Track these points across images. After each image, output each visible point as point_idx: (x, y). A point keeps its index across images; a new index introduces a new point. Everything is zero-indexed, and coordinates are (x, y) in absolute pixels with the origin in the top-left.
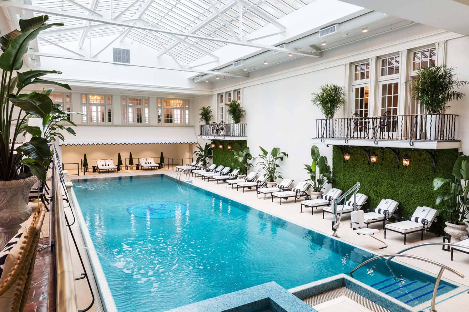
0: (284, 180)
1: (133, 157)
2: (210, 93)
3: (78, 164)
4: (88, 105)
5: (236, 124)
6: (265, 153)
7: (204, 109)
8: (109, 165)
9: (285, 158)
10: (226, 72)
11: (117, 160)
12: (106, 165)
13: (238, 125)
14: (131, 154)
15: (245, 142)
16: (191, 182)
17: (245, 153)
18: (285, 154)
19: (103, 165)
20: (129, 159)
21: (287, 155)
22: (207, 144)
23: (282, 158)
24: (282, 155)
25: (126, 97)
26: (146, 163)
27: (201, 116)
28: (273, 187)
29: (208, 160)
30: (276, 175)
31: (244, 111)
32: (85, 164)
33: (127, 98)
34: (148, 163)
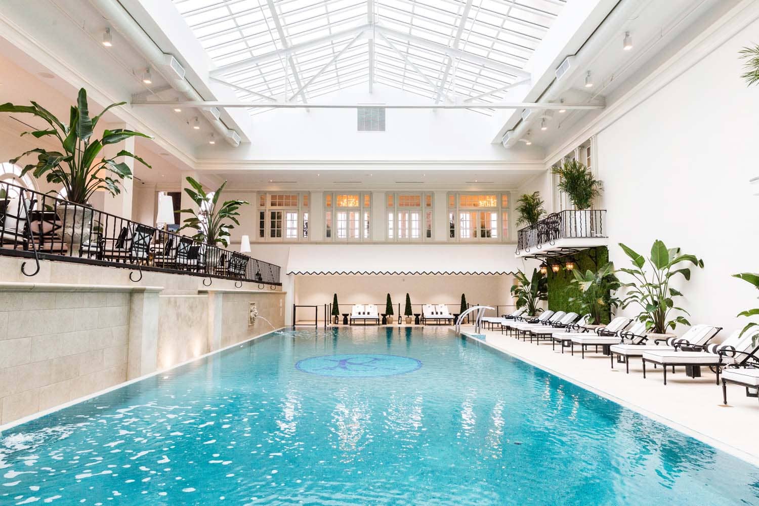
0: (693, 328)
1: (412, 302)
2: (539, 168)
3: (316, 307)
4: (334, 211)
5: (578, 213)
6: (639, 261)
7: (526, 199)
8: (368, 313)
9: (695, 270)
10: (550, 102)
11: (386, 306)
12: (364, 313)
13: (583, 212)
14: (408, 295)
15: (603, 250)
16: (484, 338)
17: (601, 275)
18: (693, 260)
19: (359, 313)
20: (405, 306)
21: (701, 261)
22: (535, 269)
23: (687, 273)
24: (686, 264)
25: (394, 194)
26: (433, 313)
27: (520, 214)
28: (657, 344)
29: (539, 304)
30: (670, 315)
31: (600, 183)
32: (335, 311)
33: (396, 195)
34: (437, 313)
